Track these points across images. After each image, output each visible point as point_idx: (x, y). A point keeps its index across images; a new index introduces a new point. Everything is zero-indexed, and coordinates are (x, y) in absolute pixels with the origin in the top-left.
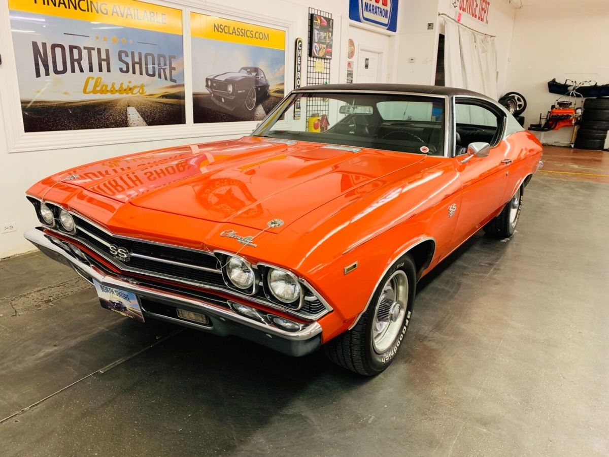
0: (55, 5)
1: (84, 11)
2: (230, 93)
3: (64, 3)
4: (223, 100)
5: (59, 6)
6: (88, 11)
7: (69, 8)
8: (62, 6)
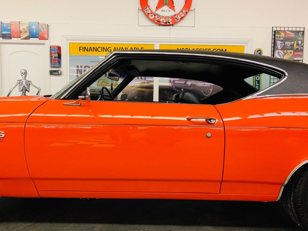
0: (87, 51)
1: (100, 51)
2: (188, 86)
3: (91, 50)
4: (182, 90)
5: (89, 51)
6: (102, 51)
7: (93, 51)
8: (90, 51)
